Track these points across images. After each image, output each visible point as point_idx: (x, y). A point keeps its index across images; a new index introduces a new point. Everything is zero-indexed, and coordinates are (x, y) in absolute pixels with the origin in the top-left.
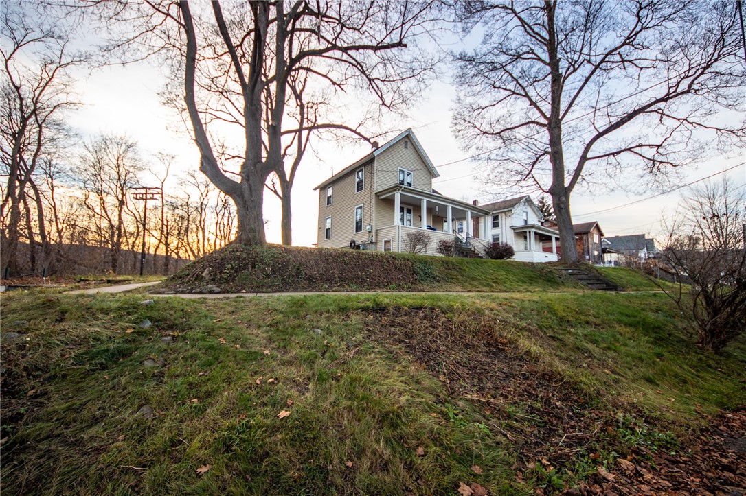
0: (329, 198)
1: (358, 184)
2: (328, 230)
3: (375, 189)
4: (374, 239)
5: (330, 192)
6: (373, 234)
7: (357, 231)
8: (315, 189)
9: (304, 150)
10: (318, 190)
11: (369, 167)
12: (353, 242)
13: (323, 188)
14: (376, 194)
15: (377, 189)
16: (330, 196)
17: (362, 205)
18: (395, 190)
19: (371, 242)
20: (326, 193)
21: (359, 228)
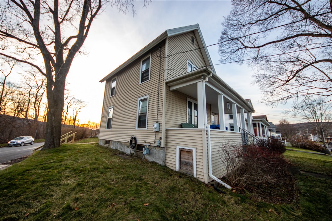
0: (113, 89)
1: (143, 74)
2: (109, 121)
3: (165, 78)
4: (163, 141)
5: (114, 84)
6: (163, 135)
7: (139, 126)
8: (102, 81)
9: (86, 36)
10: (105, 82)
11: (158, 53)
12: (134, 139)
13: (109, 79)
14: (167, 83)
15: (167, 77)
16: (114, 88)
17: (148, 97)
18: (199, 78)
19: (159, 146)
20: (111, 85)
21: (142, 122)
